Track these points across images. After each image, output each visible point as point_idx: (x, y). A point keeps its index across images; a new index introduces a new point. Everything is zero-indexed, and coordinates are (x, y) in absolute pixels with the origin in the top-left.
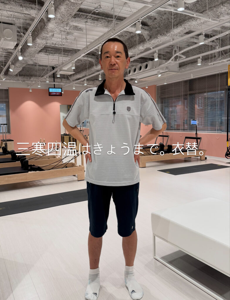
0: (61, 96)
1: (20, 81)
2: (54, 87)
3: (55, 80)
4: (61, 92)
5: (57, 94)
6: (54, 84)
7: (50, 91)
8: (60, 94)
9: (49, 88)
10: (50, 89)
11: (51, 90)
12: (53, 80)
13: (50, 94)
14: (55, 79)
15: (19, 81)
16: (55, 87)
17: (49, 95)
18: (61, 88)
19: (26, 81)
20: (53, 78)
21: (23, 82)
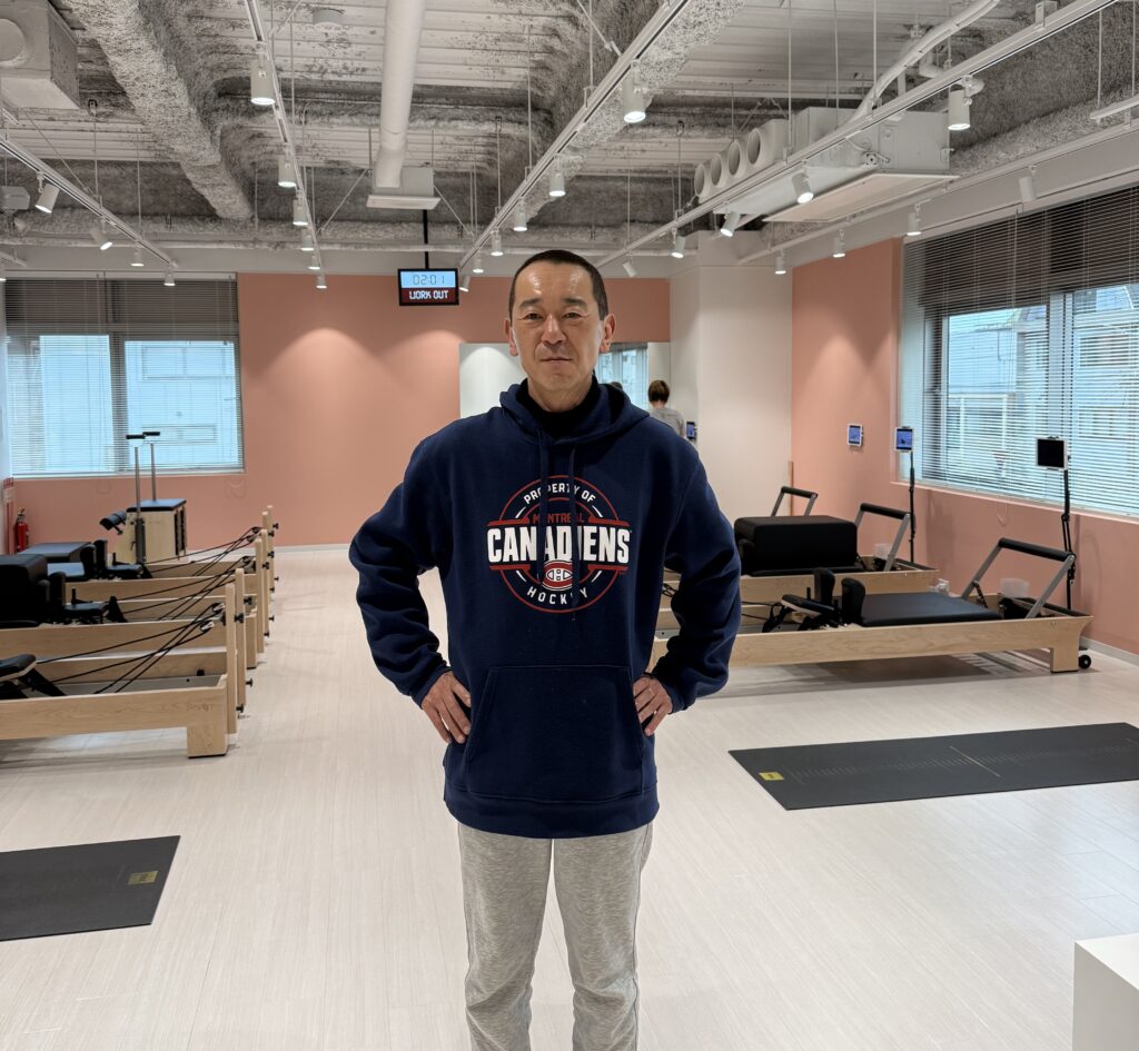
0: (457, 303)
1: (265, 246)
2: (424, 267)
3: (433, 232)
4: (454, 286)
5: (438, 296)
6: (427, 253)
7: (403, 286)
8: (454, 297)
9: (400, 271)
10: (403, 274)
11: (408, 280)
12: (422, 235)
13: (404, 298)
14: (430, 230)
15: (257, 246)
16: (431, 267)
17: (402, 304)
18: (456, 270)
19: (287, 245)
20: (421, 227)
21: (275, 248)
